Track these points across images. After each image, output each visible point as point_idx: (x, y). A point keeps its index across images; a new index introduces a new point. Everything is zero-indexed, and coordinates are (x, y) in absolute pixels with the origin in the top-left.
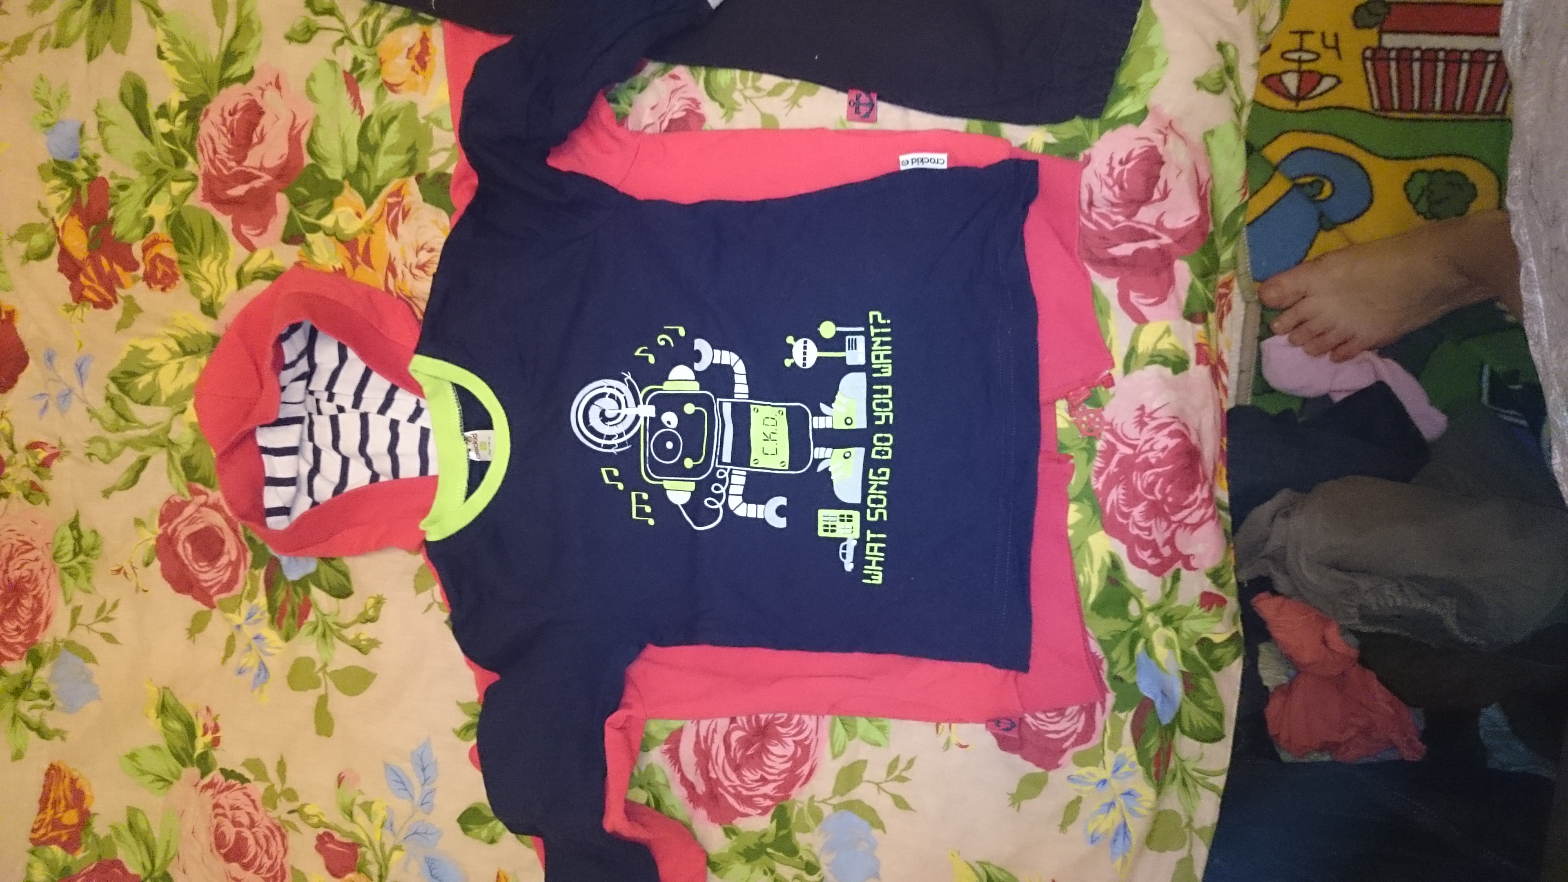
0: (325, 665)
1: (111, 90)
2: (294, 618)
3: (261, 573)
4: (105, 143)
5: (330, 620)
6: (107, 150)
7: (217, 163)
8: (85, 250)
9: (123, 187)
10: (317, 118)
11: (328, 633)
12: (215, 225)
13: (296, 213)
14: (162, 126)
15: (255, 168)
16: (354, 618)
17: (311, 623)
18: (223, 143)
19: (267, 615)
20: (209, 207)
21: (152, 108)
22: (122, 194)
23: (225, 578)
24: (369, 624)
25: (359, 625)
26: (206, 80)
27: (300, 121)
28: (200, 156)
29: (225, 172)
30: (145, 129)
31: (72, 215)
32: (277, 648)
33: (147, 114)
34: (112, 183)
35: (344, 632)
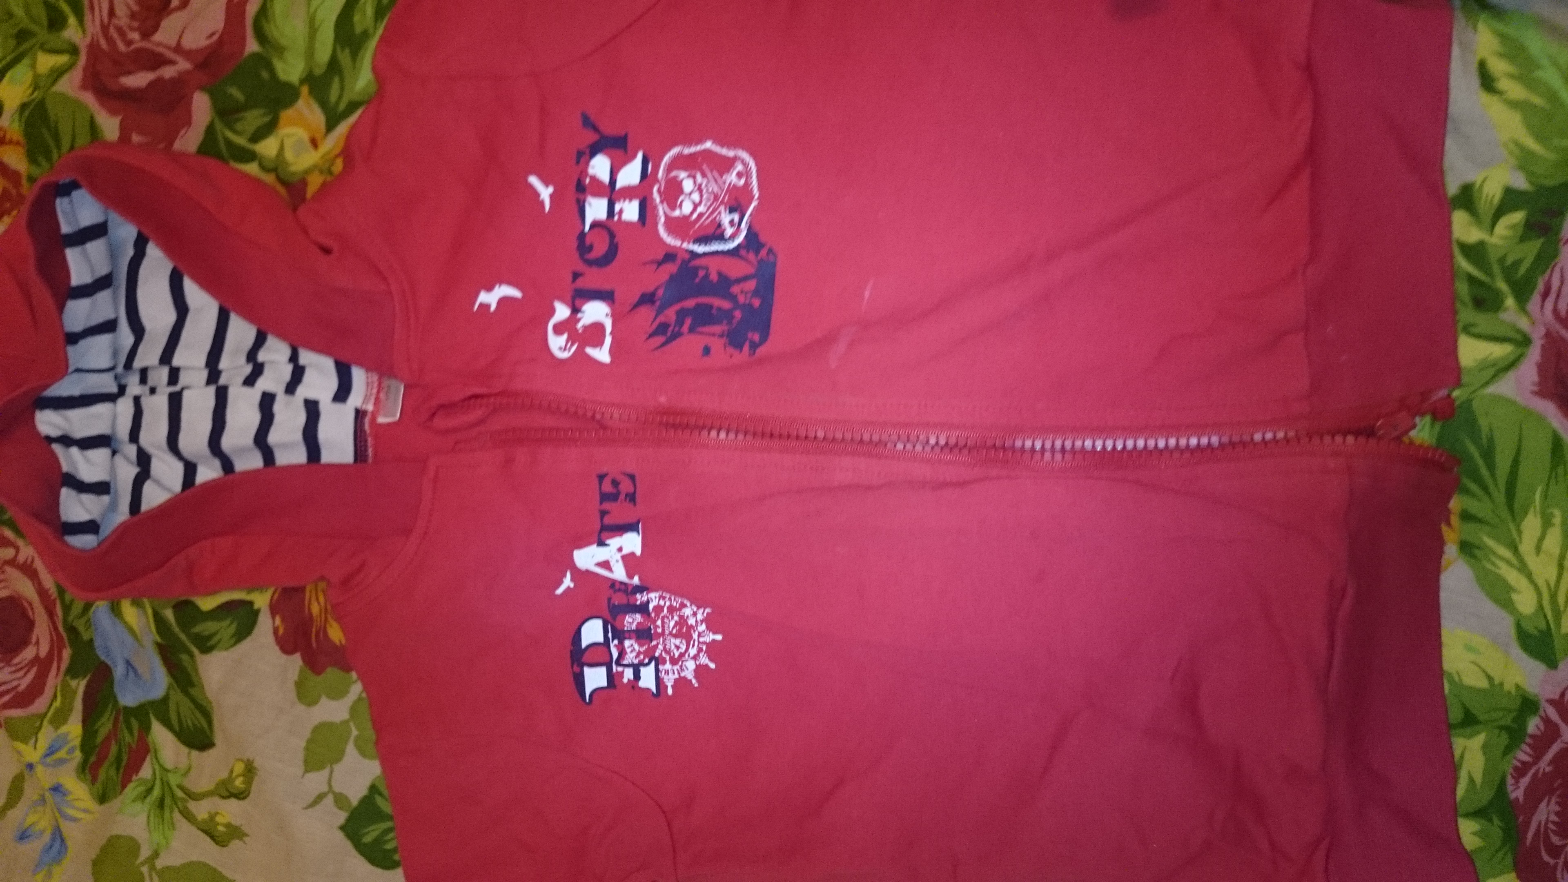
0: (156, 855)
2: (118, 769)
3: (80, 685)
5: (174, 780)
7: (113, 32)
11: (168, 801)
12: (94, 129)
13: (219, 126)
15: (168, 48)
16: (212, 787)
17: (143, 781)
18: (126, 1)
19: (78, 755)
20: (89, 99)
23: (24, 684)
24: (233, 802)
25: (217, 800)
28: (88, 17)
29: (121, 47)
32: (86, 811)
35: (192, 805)
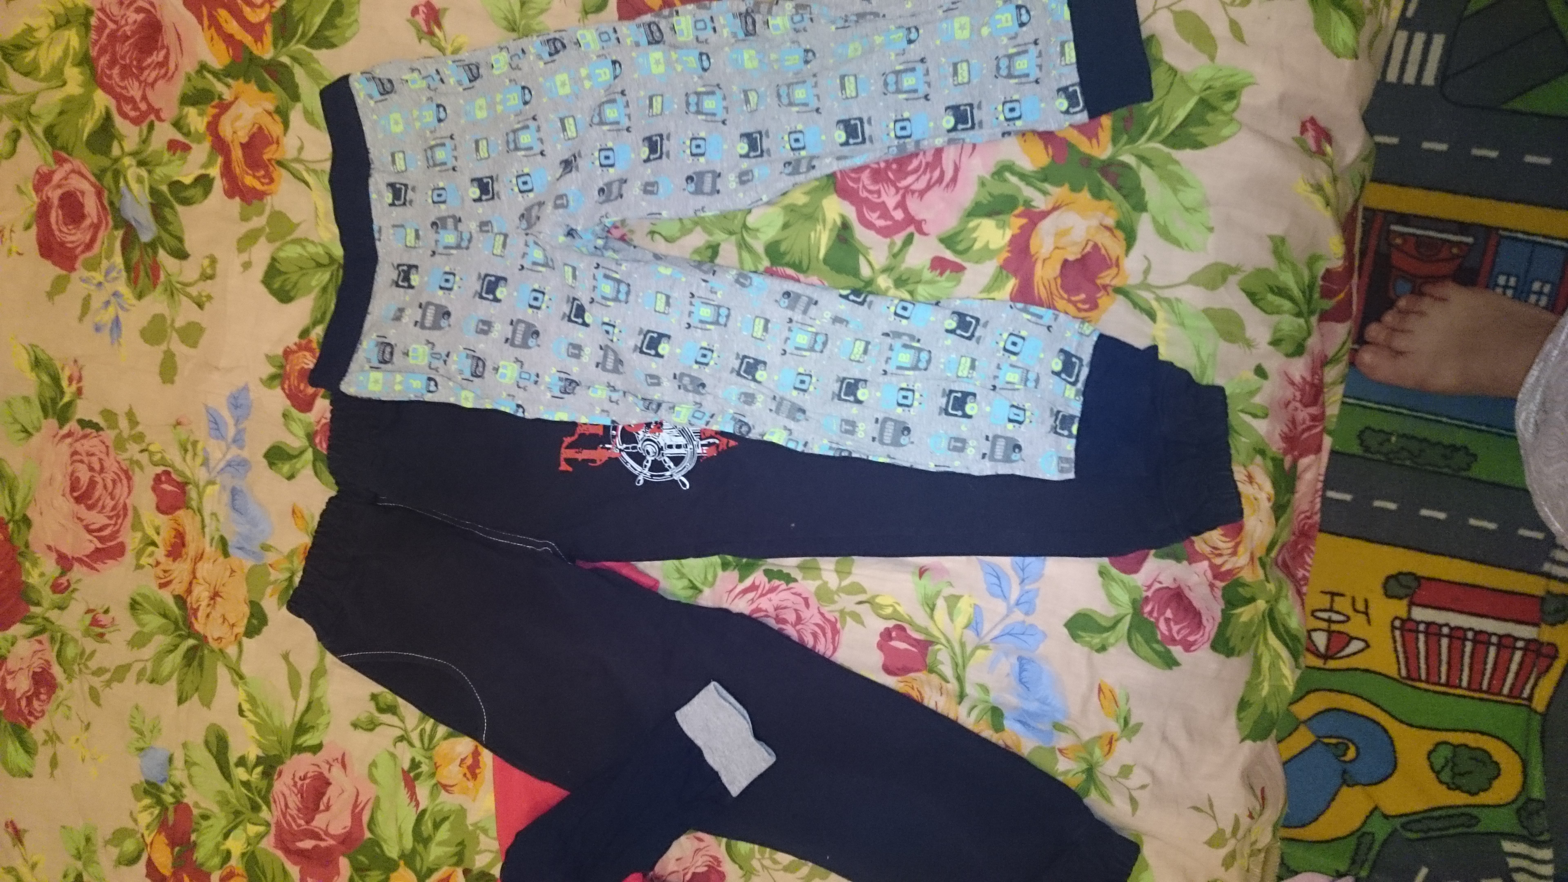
1: (197, 738)
4: (190, 777)
6: (191, 782)
7: (288, 817)
8: (170, 865)
9: (205, 817)
10: (377, 799)
12: (285, 872)
14: (241, 774)
15: (321, 830)
18: (294, 801)
20: (280, 854)
21: (233, 758)
22: (204, 823)
26: (280, 743)
27: (362, 799)
28: (273, 806)
29: (294, 825)
30: (227, 775)
31: (159, 832)
33: (228, 762)
34: (196, 812)
